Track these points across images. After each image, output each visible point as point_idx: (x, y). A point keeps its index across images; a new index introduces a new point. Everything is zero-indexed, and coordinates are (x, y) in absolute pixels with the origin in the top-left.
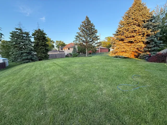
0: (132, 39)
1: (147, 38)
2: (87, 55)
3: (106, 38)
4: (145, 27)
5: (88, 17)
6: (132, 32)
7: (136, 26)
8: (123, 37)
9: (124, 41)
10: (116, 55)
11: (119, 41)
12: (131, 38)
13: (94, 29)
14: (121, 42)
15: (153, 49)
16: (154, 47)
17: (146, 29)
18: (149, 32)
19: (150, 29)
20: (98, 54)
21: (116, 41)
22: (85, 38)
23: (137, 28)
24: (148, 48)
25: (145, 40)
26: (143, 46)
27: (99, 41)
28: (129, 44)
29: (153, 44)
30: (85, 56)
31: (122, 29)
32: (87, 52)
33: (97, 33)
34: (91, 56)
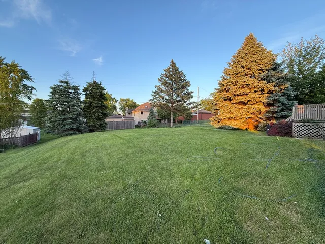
0: (244, 99)
1: (268, 97)
2: (172, 124)
3: (211, 94)
4: (264, 80)
5: (174, 61)
6: (243, 87)
7: (248, 78)
8: (228, 95)
9: (232, 101)
10: (221, 124)
11: (225, 100)
12: (242, 97)
13: (184, 80)
14: (227, 102)
15: (280, 114)
16: (283, 110)
17: (265, 82)
18: (271, 87)
19: (273, 82)
20: (194, 123)
21: (220, 100)
22: (169, 95)
23: (250, 81)
24: (273, 113)
25: (266, 101)
26: (263, 109)
27: (192, 100)
28: (240, 106)
29: (279, 107)
30: (169, 126)
31: (227, 82)
32: (172, 118)
33: (189, 86)
34: (180, 126)
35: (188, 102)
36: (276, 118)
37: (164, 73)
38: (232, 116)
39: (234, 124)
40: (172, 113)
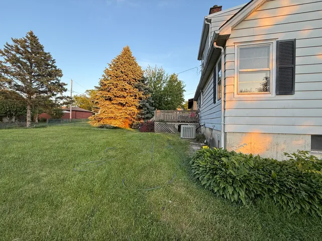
0: (123, 101)
1: (139, 102)
2: (28, 123)
4: (137, 88)
6: (122, 91)
7: (126, 84)
8: (110, 95)
9: (112, 102)
10: (101, 123)
11: (106, 100)
12: (121, 99)
13: (52, 66)
14: (108, 102)
15: (146, 116)
16: (147, 113)
17: (137, 90)
18: (141, 94)
19: (142, 91)
20: (66, 122)
21: (101, 99)
22: (24, 80)
23: (128, 87)
24: (142, 114)
25: (138, 105)
26: (136, 111)
27: (65, 94)
28: (120, 107)
29: (145, 110)
30: (23, 126)
31: (108, 82)
32: (29, 115)
33: (61, 76)
34: (43, 127)
35: (59, 95)
36: (144, 119)
37: (12, 43)
38: (112, 115)
39: (114, 123)
40: (28, 107)
